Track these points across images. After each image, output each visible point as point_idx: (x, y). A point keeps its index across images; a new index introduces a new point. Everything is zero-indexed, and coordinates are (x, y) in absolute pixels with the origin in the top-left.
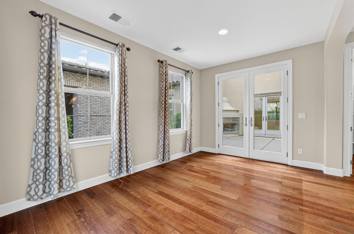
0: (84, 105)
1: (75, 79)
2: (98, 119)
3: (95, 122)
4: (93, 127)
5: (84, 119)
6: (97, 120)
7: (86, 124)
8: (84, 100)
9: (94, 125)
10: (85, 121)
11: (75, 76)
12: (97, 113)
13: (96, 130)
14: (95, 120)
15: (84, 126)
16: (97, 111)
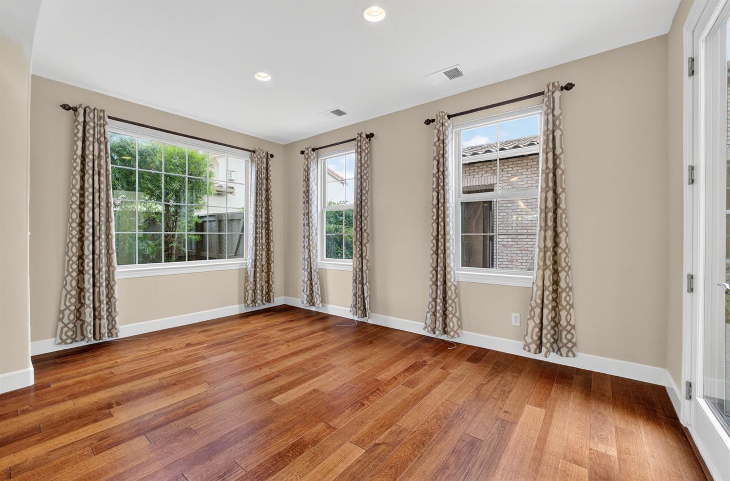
0: (505, 214)
1: (491, 171)
2: (532, 241)
3: (524, 246)
4: (520, 255)
5: (504, 240)
6: (529, 243)
7: (506, 249)
8: (504, 205)
9: (523, 252)
10: (506, 243)
11: (491, 166)
12: (530, 228)
13: (526, 262)
14: (524, 243)
15: (504, 252)
16: (529, 225)
